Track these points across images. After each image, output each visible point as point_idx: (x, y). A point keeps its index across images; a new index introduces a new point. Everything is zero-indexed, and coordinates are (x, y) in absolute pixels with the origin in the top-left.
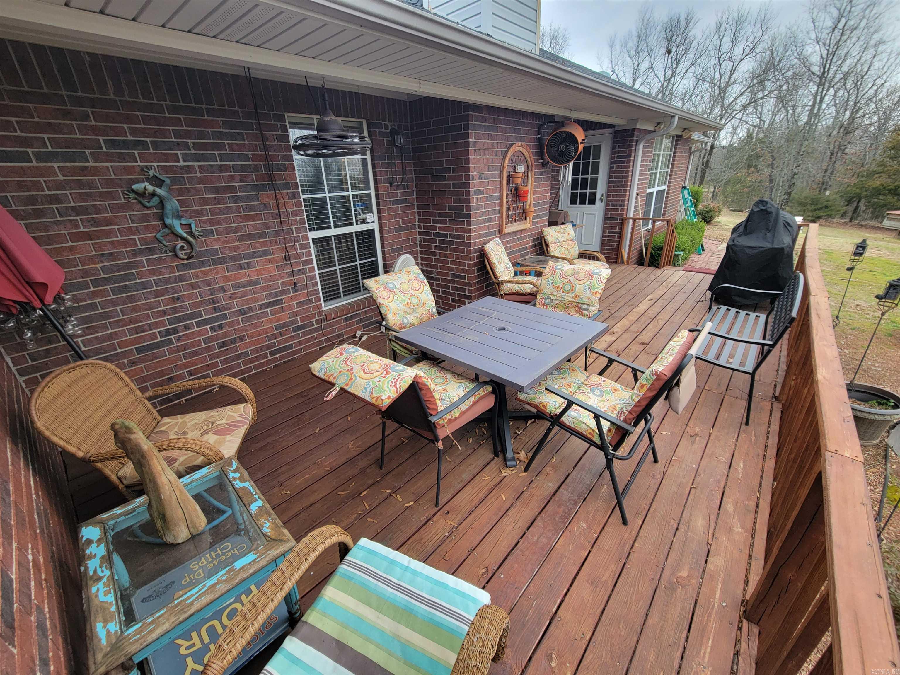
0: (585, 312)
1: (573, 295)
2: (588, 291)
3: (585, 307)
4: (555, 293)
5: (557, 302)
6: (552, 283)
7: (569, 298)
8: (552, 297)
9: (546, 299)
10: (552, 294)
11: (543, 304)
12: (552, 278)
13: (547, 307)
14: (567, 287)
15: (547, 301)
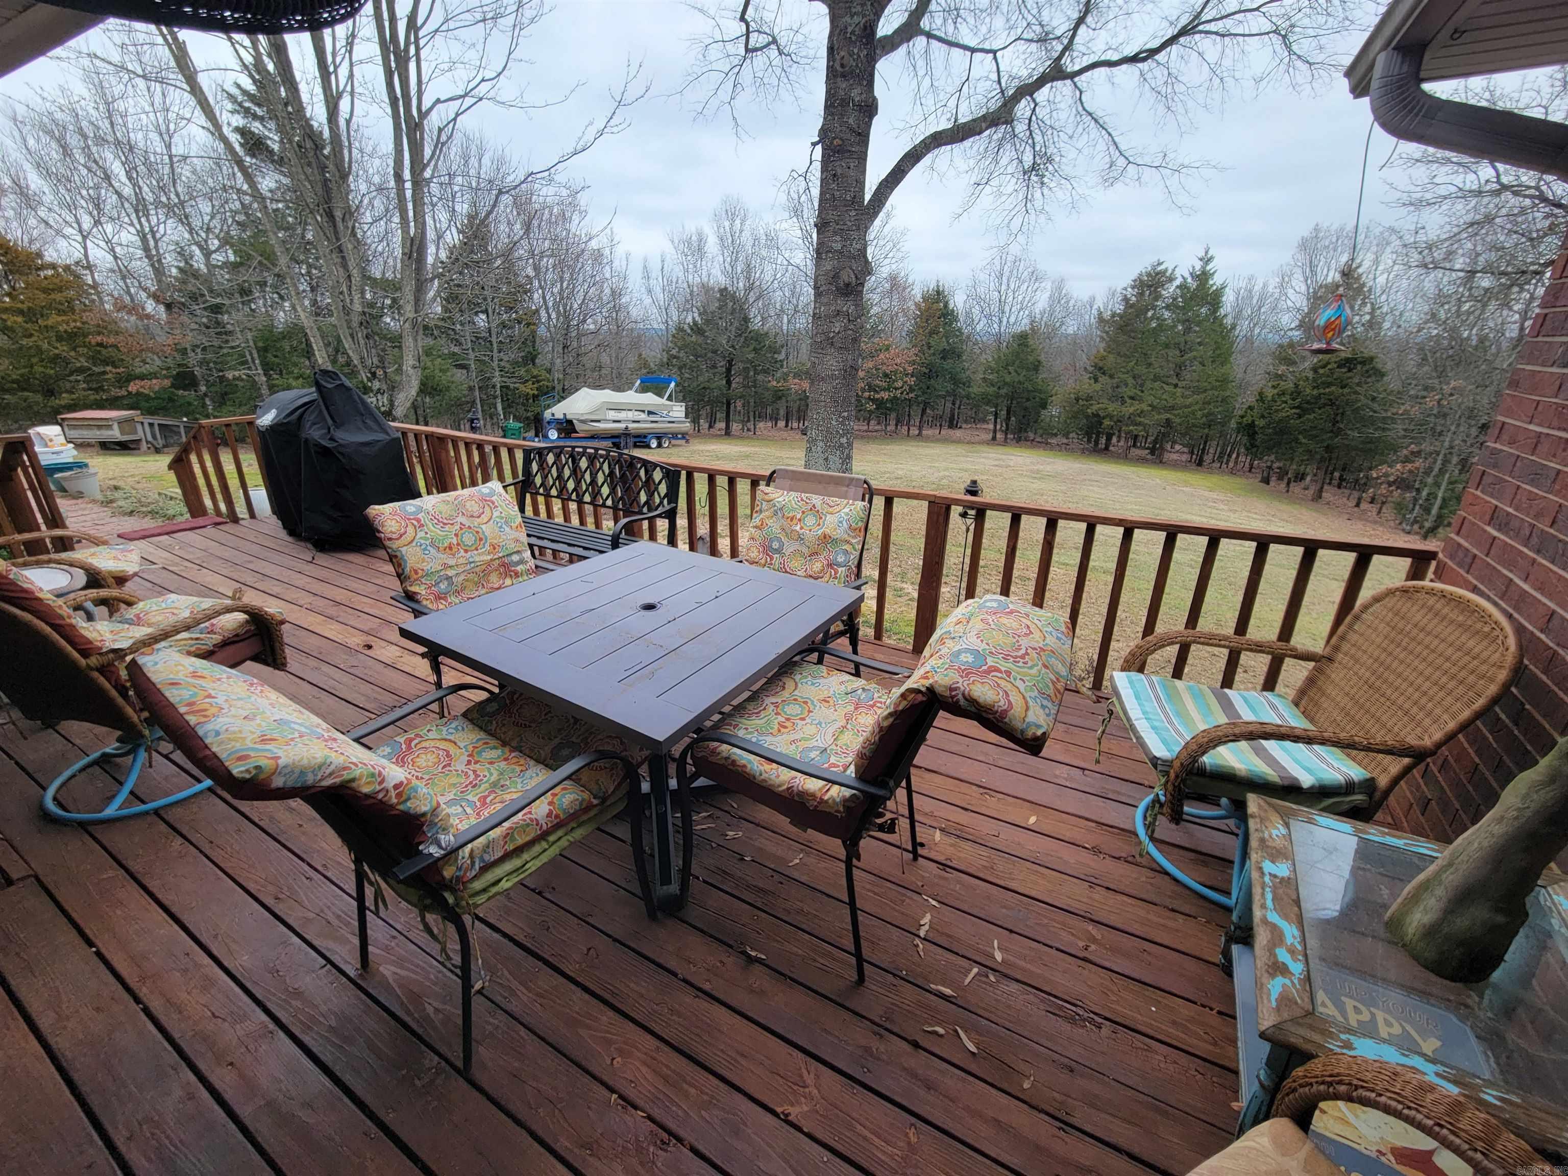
0: (520, 568)
1: (487, 547)
2: (507, 529)
3: (515, 558)
4: (452, 562)
5: (462, 577)
6: (432, 544)
7: (482, 557)
8: (450, 573)
9: (437, 584)
10: (447, 566)
11: (439, 597)
12: (422, 534)
13: (445, 599)
14: (468, 539)
15: (443, 586)
